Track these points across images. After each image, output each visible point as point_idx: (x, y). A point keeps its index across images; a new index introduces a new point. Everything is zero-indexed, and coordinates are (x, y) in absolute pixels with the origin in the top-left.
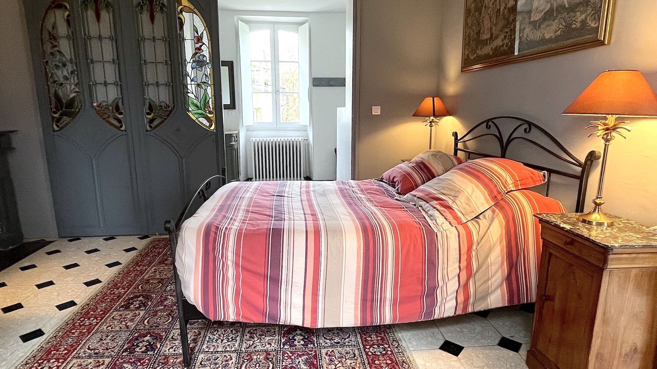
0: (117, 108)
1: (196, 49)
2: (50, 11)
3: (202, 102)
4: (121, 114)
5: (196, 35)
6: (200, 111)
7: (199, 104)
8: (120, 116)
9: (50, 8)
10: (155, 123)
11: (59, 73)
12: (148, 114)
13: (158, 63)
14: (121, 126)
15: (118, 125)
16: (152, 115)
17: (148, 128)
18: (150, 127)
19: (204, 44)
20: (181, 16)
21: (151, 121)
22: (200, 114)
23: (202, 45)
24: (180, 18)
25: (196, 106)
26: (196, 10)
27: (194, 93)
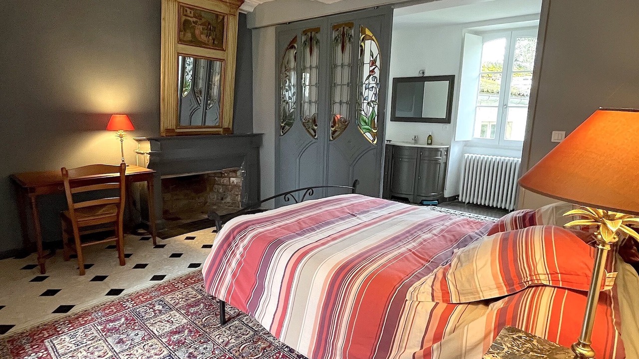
0: (314, 121)
1: (370, 71)
2: (287, 51)
3: (370, 119)
4: (316, 125)
5: (372, 59)
6: (367, 127)
7: (367, 121)
8: (316, 128)
9: (287, 49)
10: (336, 134)
11: (287, 94)
12: (333, 127)
13: (343, 85)
14: (315, 135)
15: (314, 134)
16: (334, 128)
17: (331, 139)
18: (332, 137)
19: (377, 67)
20: (362, 44)
21: (334, 132)
22: (368, 129)
23: (375, 68)
24: (361, 46)
25: (365, 122)
26: (373, 37)
27: (365, 111)
